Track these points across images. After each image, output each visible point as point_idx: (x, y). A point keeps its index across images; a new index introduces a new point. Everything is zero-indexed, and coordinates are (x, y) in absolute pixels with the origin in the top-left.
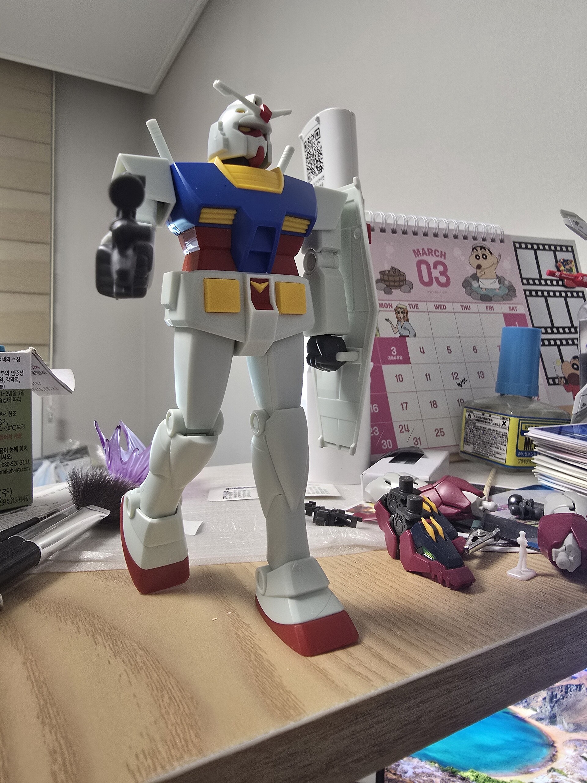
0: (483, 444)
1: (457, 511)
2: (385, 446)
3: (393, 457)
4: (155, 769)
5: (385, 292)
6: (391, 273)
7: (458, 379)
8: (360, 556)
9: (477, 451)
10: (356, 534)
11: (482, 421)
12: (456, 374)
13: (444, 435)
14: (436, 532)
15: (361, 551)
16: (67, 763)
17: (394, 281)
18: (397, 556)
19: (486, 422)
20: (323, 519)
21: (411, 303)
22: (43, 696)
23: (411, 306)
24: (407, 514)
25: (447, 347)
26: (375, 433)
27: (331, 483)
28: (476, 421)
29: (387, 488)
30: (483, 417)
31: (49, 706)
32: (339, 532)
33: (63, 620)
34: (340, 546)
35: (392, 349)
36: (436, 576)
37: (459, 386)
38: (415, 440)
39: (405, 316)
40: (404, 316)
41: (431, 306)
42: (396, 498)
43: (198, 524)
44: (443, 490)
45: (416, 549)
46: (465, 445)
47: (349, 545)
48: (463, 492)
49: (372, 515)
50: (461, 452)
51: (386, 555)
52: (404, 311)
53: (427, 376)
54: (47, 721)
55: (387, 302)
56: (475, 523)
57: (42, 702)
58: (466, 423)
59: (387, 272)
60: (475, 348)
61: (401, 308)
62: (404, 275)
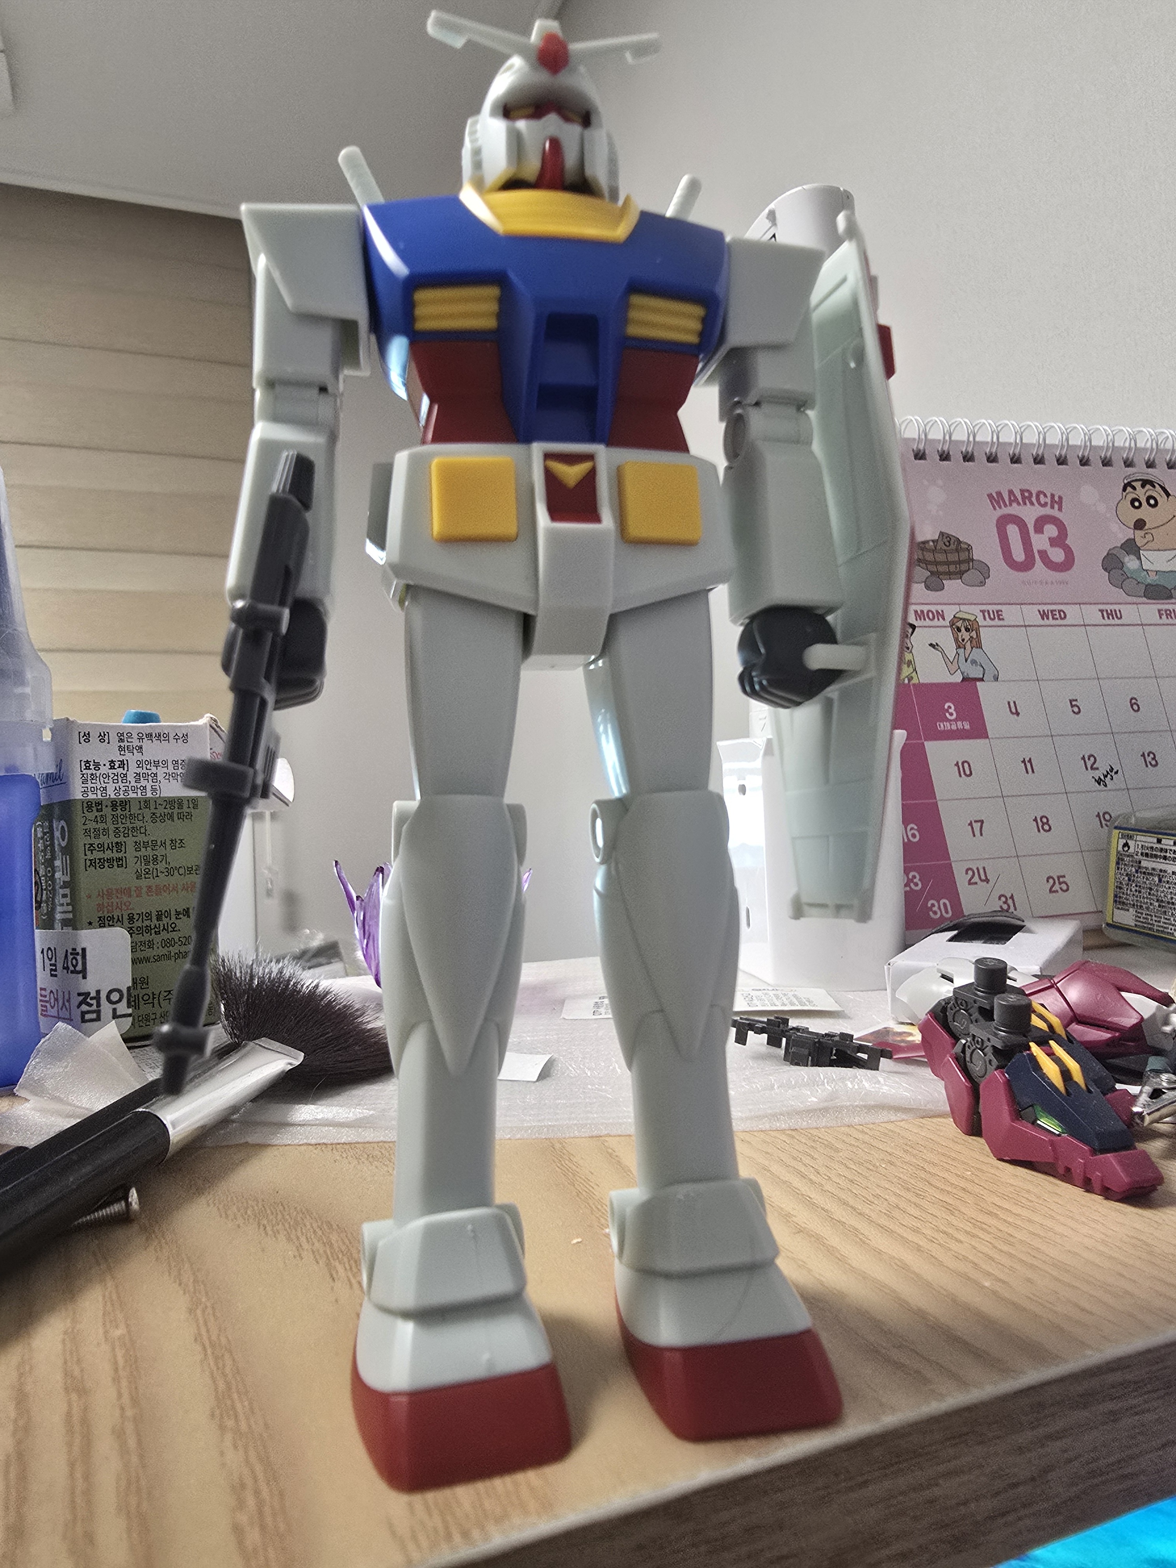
0: (1159, 906)
1: (1109, 1036)
2: (935, 913)
3: (955, 932)
4: (449, 1537)
5: (928, 587)
6: (940, 545)
7: (1097, 769)
8: (890, 1126)
9: (1145, 923)
10: (879, 1082)
11: (1156, 856)
12: (1092, 759)
13: (1067, 890)
14: (1066, 1074)
15: (893, 1118)
16: (267, 1510)
17: (948, 563)
18: (974, 1128)
19: (1165, 858)
20: (806, 1052)
21: (984, 607)
22: (225, 1375)
23: (986, 614)
24: (996, 1035)
25: (1071, 701)
26: (912, 885)
27: (820, 988)
28: (1140, 857)
29: (946, 990)
30: (1159, 846)
31: (235, 1396)
32: (843, 1079)
33: (270, 1233)
34: (847, 1107)
35: (946, 707)
36: (1068, 1170)
37: (1099, 784)
38: (1003, 899)
39: (975, 637)
40: (971, 637)
41: (1032, 614)
42: (967, 1006)
43: (541, 1060)
44: (1075, 993)
45: (1018, 1113)
46: (1116, 911)
47: (865, 1106)
48: (1124, 994)
49: (913, 1047)
50: (1108, 924)
51: (949, 1128)
52: (971, 626)
53: (1025, 764)
54: (230, 1423)
55: (933, 608)
56: (1154, 1062)
57: (222, 1386)
58: (1118, 863)
59: (931, 543)
60: (1134, 704)
61: (964, 620)
62: (969, 549)
